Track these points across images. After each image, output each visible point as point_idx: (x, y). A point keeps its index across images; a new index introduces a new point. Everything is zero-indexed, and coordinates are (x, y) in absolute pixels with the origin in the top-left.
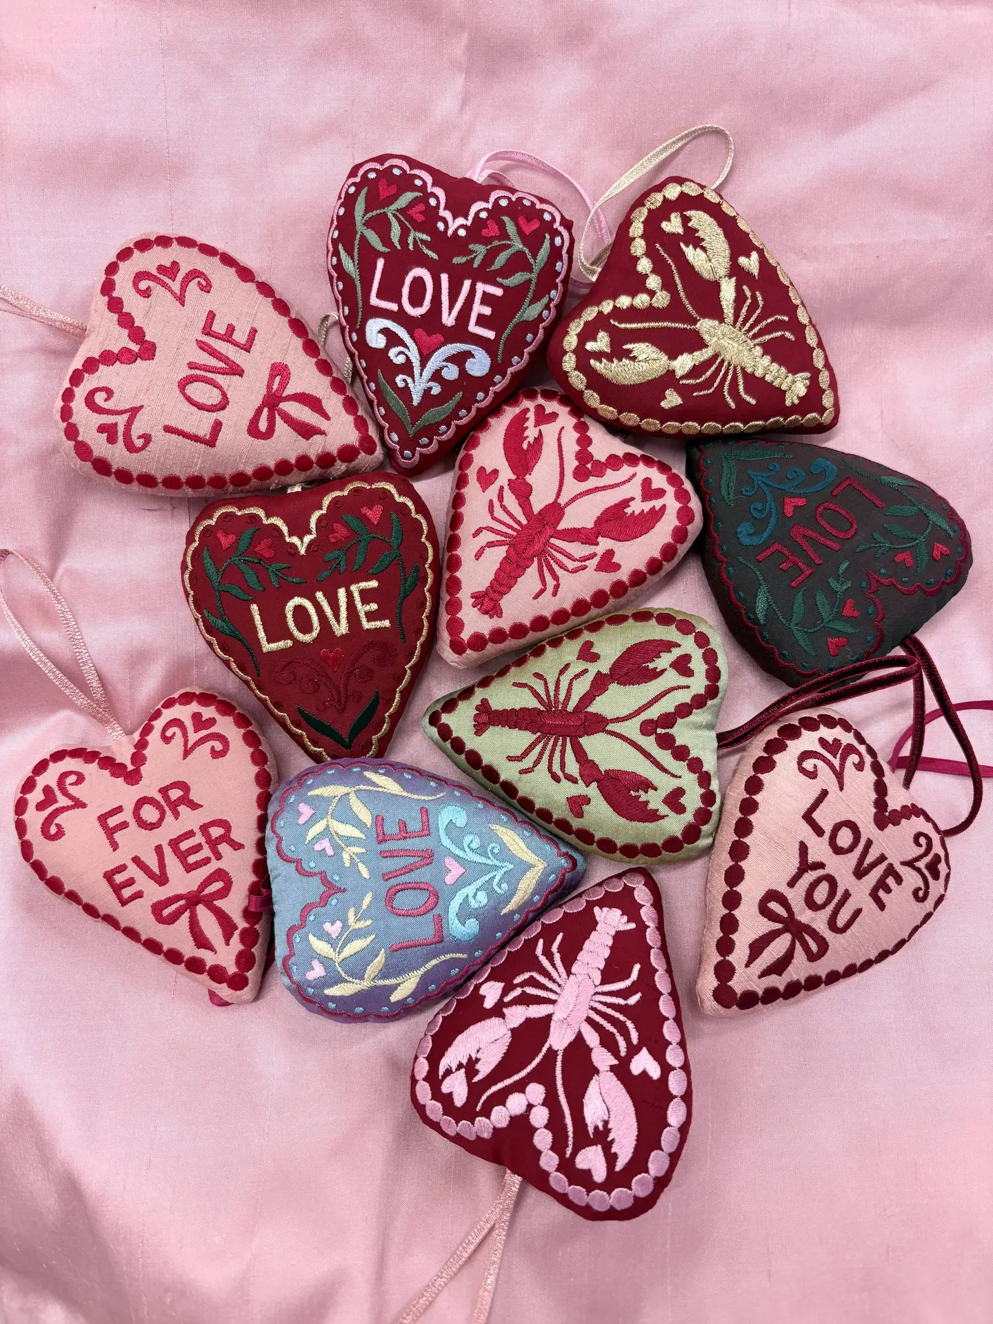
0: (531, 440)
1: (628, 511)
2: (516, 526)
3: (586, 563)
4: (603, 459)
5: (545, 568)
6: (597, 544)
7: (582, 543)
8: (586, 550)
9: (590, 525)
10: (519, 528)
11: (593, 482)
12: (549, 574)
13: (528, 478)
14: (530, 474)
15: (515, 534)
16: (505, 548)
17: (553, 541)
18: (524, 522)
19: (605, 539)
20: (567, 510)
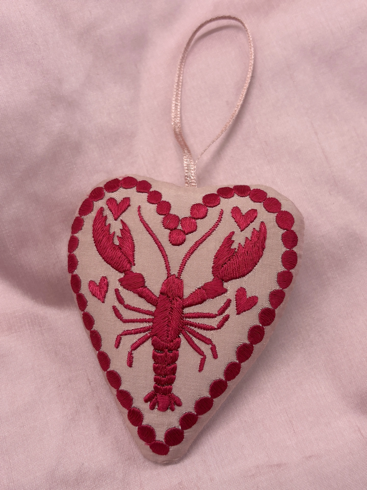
0: (119, 233)
1: (235, 246)
2: (147, 317)
3: (227, 312)
4: (188, 214)
5: (194, 339)
6: (226, 291)
7: (213, 298)
8: (220, 301)
9: (210, 278)
10: (151, 317)
11: (191, 239)
12: (201, 342)
13: (135, 269)
14: (134, 265)
15: (151, 324)
16: (149, 342)
17: (187, 311)
18: (153, 309)
19: (230, 282)
20: (184, 276)
